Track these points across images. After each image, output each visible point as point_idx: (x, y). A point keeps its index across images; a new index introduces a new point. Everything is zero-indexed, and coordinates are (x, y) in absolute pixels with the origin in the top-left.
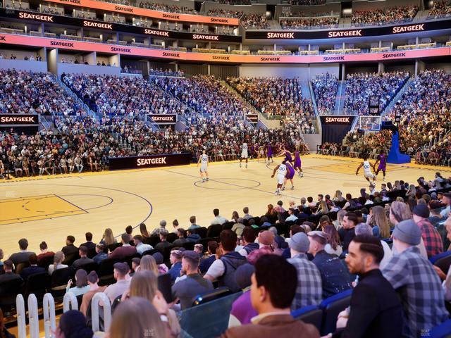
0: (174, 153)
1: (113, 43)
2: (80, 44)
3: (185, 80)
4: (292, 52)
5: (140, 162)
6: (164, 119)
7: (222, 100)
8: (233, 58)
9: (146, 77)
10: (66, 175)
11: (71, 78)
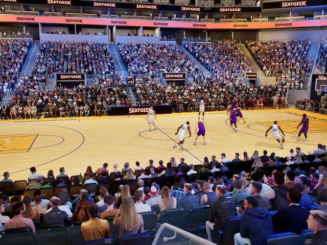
0: (163, 104)
1: (157, 19)
2: (132, 22)
3: (210, 44)
4: (306, 18)
5: (132, 110)
6: (175, 76)
7: (232, 60)
8: (251, 25)
9: (179, 43)
10: (77, 118)
11: (123, 46)
